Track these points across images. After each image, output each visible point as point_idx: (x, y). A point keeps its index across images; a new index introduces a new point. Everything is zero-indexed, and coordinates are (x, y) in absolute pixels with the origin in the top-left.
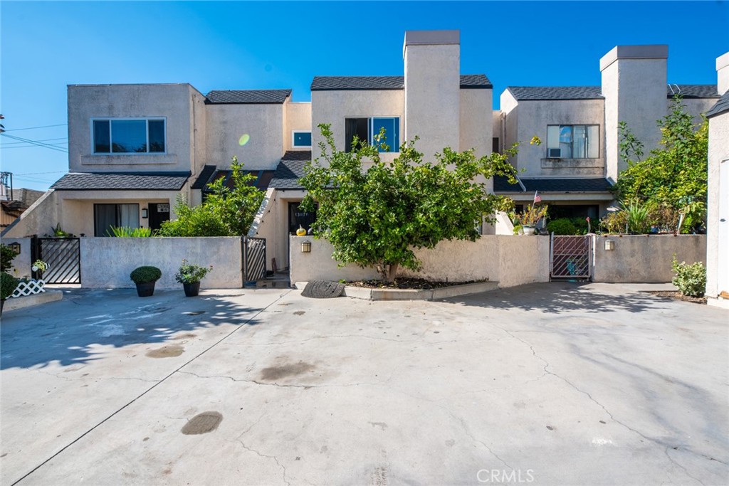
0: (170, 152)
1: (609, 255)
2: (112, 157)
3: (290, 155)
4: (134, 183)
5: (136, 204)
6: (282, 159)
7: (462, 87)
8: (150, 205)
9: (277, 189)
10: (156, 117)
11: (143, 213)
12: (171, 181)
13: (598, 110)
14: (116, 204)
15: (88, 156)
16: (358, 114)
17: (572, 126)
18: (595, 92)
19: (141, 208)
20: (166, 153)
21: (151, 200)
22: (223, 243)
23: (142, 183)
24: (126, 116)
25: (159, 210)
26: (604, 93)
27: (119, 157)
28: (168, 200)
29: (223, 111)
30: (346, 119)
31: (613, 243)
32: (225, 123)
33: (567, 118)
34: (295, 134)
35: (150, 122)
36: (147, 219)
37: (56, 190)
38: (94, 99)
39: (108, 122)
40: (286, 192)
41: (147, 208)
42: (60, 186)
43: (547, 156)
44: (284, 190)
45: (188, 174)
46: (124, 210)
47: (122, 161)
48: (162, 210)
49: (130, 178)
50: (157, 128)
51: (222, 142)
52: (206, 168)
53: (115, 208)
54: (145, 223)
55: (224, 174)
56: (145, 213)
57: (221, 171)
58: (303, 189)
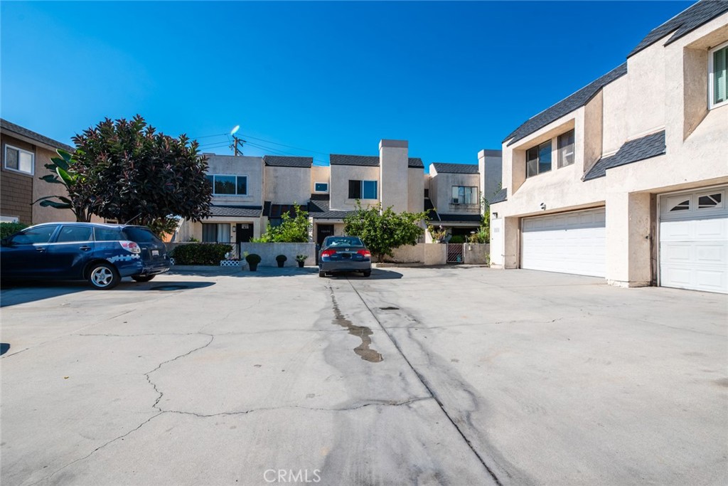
0: (250, 194)
1: (470, 252)
2: (215, 196)
3: (314, 197)
4: (232, 212)
5: (229, 224)
6: (311, 199)
7: (409, 166)
8: (237, 224)
9: (314, 218)
10: (242, 175)
11: (233, 229)
13: (477, 179)
16: (355, 179)
17: (464, 187)
18: (474, 169)
19: (232, 226)
20: (247, 195)
21: (238, 222)
22: (307, 246)
23: (236, 213)
24: (224, 174)
25: (243, 228)
26: (480, 171)
27: (219, 197)
28: (253, 222)
29: (275, 170)
30: (350, 180)
31: (472, 247)
32: (277, 177)
33: (462, 183)
34: (317, 184)
35: (238, 178)
36: (236, 232)
39: (213, 176)
41: (236, 226)
43: (452, 202)
44: (318, 218)
45: (260, 208)
46: (220, 226)
47: (221, 199)
49: (228, 209)
50: (242, 180)
51: (274, 188)
52: (265, 202)
53: (215, 225)
54: (234, 235)
55: (276, 206)
56: (235, 229)
57: (273, 205)
58: (328, 218)
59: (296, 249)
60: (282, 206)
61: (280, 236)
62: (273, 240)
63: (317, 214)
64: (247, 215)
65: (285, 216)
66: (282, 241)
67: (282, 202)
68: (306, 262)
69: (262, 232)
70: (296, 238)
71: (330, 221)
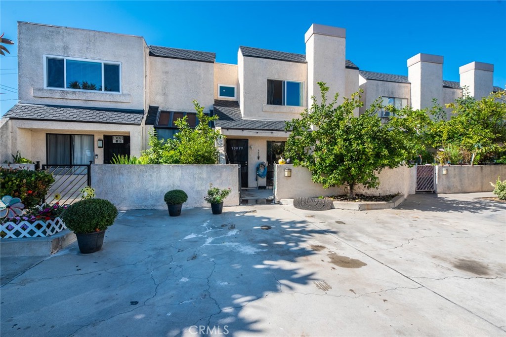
0: (125, 92)
1: (444, 177)
2: (67, 92)
3: (218, 103)
4: (94, 117)
5: (92, 136)
6: (214, 105)
7: (347, 67)
8: (105, 136)
9: (222, 128)
10: (112, 61)
11: (98, 144)
12: (129, 117)
13: (408, 90)
14: (71, 136)
15: (40, 90)
16: (276, 77)
17: (394, 98)
18: (403, 78)
19: (96, 139)
20: (121, 93)
21: (106, 132)
22: (224, 170)
23: (101, 117)
24: (82, 57)
25: (114, 141)
26: (410, 80)
27: (74, 93)
28: (129, 133)
29: (165, 63)
30: (268, 80)
31: (447, 170)
33: (392, 93)
34: (221, 87)
35: (106, 65)
36: (103, 149)
37: (11, 119)
38: (48, 38)
39: (63, 61)
40: (230, 131)
41: (102, 138)
42: (13, 115)
43: (382, 115)
44: (228, 129)
45: (141, 112)
46: (77, 141)
47: (78, 97)
48: (117, 141)
49: (88, 112)
50: (112, 71)
51: (164, 88)
52: (150, 107)
53: (69, 138)
54: (100, 152)
55: (166, 114)
56: (100, 143)
57: (162, 112)
58: (243, 129)
59: (205, 176)
60: (175, 113)
61: (172, 152)
62: (161, 161)
63: (227, 123)
64: (120, 121)
65: (181, 123)
66: (177, 162)
67: (174, 109)
68: (225, 201)
69: (144, 147)
70: (203, 156)
71: (246, 134)
